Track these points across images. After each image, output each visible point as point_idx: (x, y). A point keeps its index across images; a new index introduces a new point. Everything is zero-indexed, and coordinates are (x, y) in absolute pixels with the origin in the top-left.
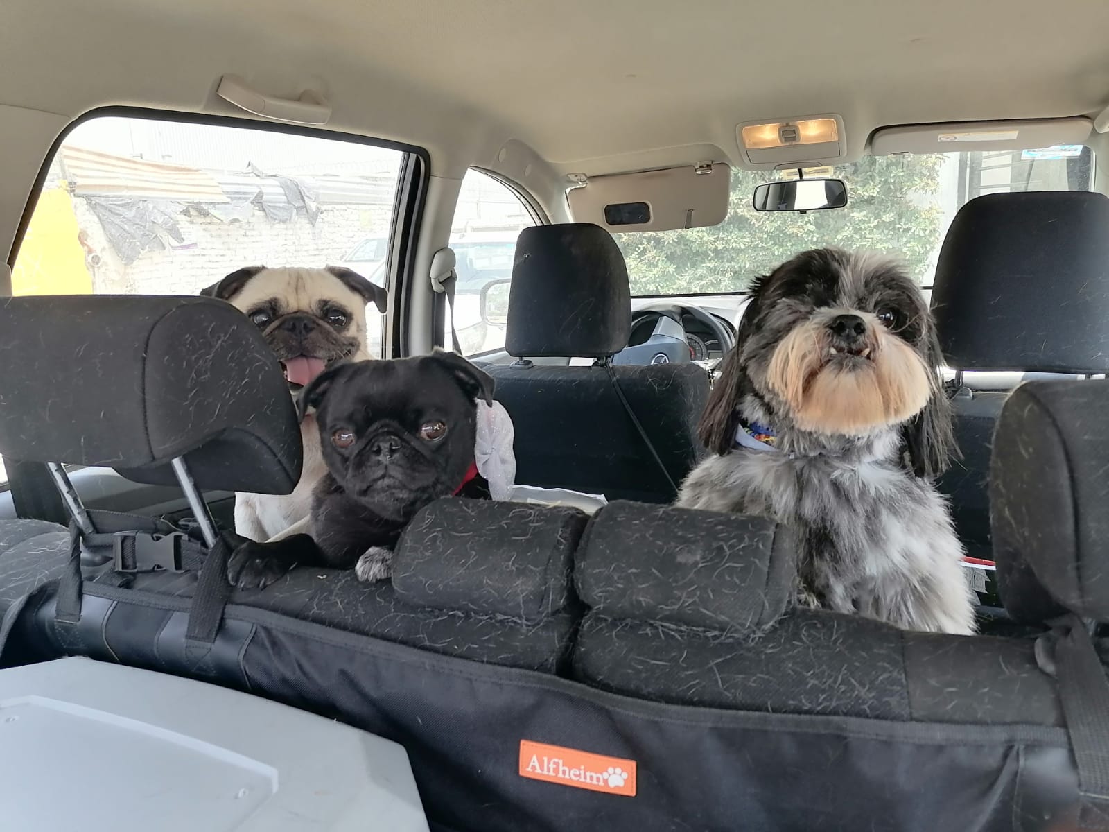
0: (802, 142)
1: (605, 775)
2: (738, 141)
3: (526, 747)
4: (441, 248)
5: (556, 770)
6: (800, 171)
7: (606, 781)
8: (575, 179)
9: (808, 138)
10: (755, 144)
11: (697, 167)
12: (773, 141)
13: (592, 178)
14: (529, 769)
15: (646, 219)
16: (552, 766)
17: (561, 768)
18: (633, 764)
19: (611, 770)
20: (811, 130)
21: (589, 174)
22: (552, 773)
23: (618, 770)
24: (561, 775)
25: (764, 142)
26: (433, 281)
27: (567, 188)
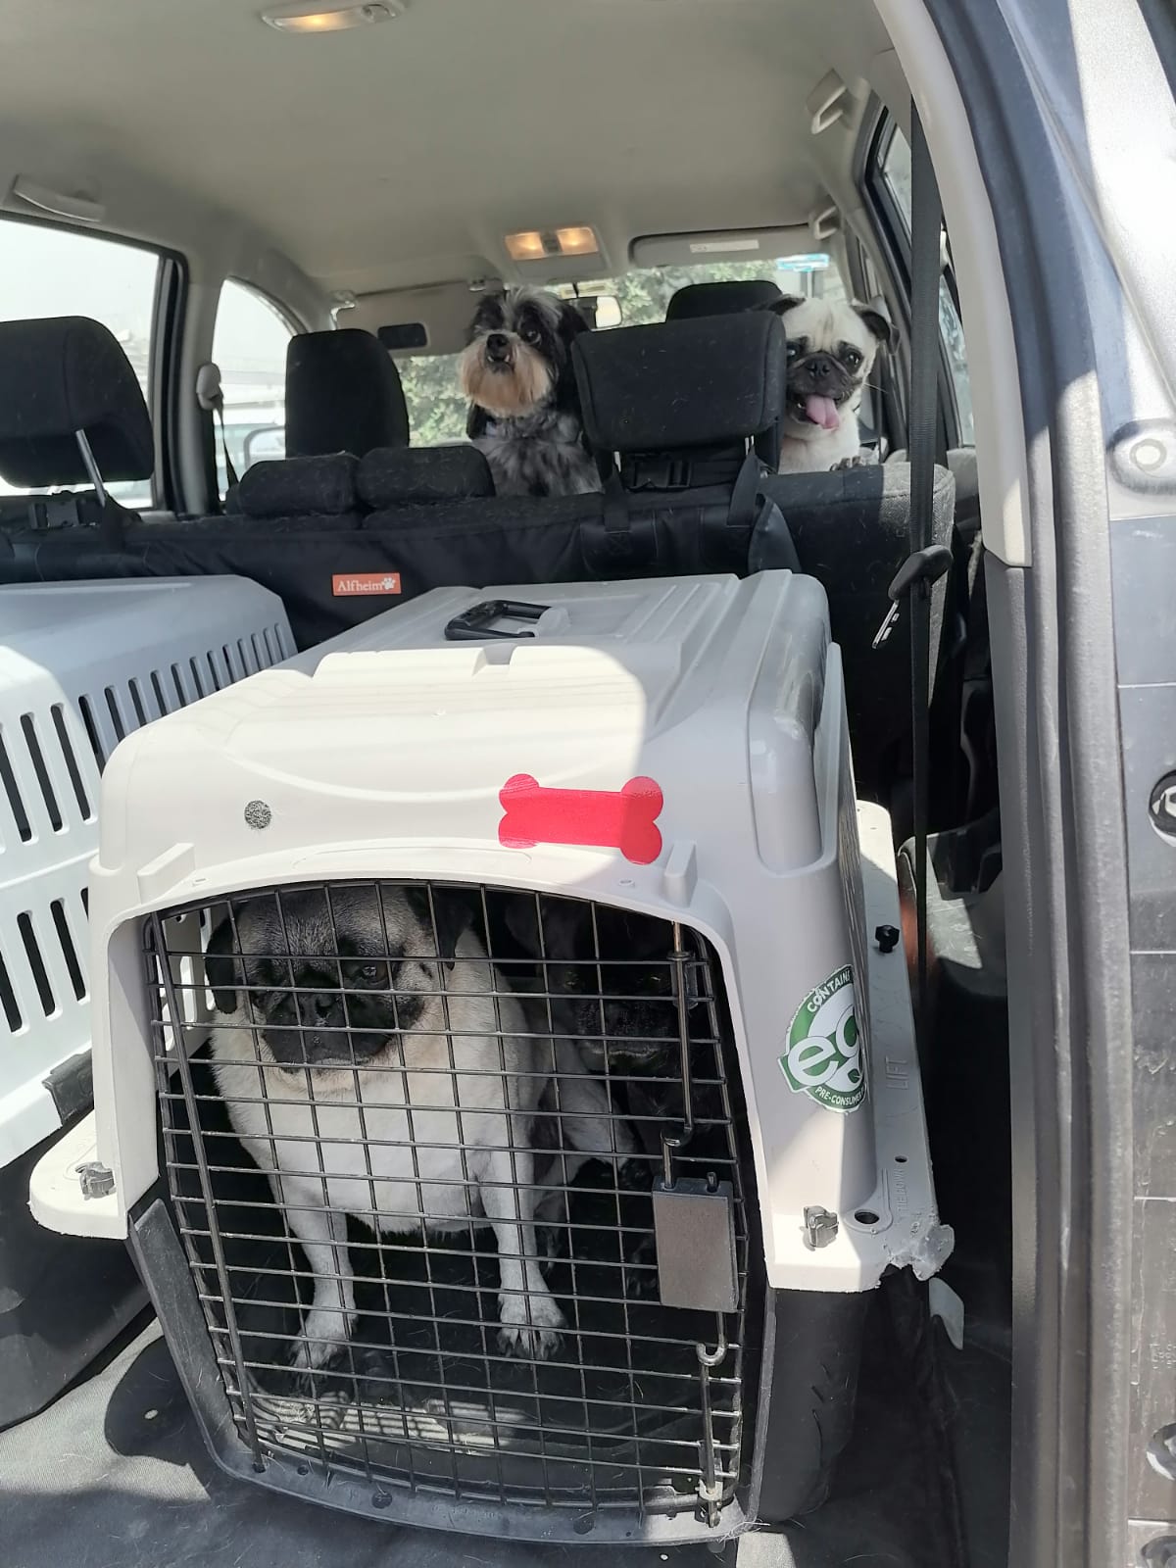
0: (565, 253)
1: (383, 583)
2: (505, 253)
3: (335, 578)
4: (204, 360)
5: (355, 587)
6: (575, 287)
7: (383, 587)
8: (341, 298)
9: (570, 248)
10: (522, 254)
11: (471, 282)
12: (536, 252)
13: (360, 296)
14: (339, 590)
15: (423, 342)
16: (353, 585)
17: (358, 585)
18: (398, 575)
19: (386, 580)
20: (573, 239)
21: (358, 291)
22: (353, 589)
23: (390, 579)
24: (358, 589)
25: (528, 252)
26: (201, 397)
27: (333, 308)
